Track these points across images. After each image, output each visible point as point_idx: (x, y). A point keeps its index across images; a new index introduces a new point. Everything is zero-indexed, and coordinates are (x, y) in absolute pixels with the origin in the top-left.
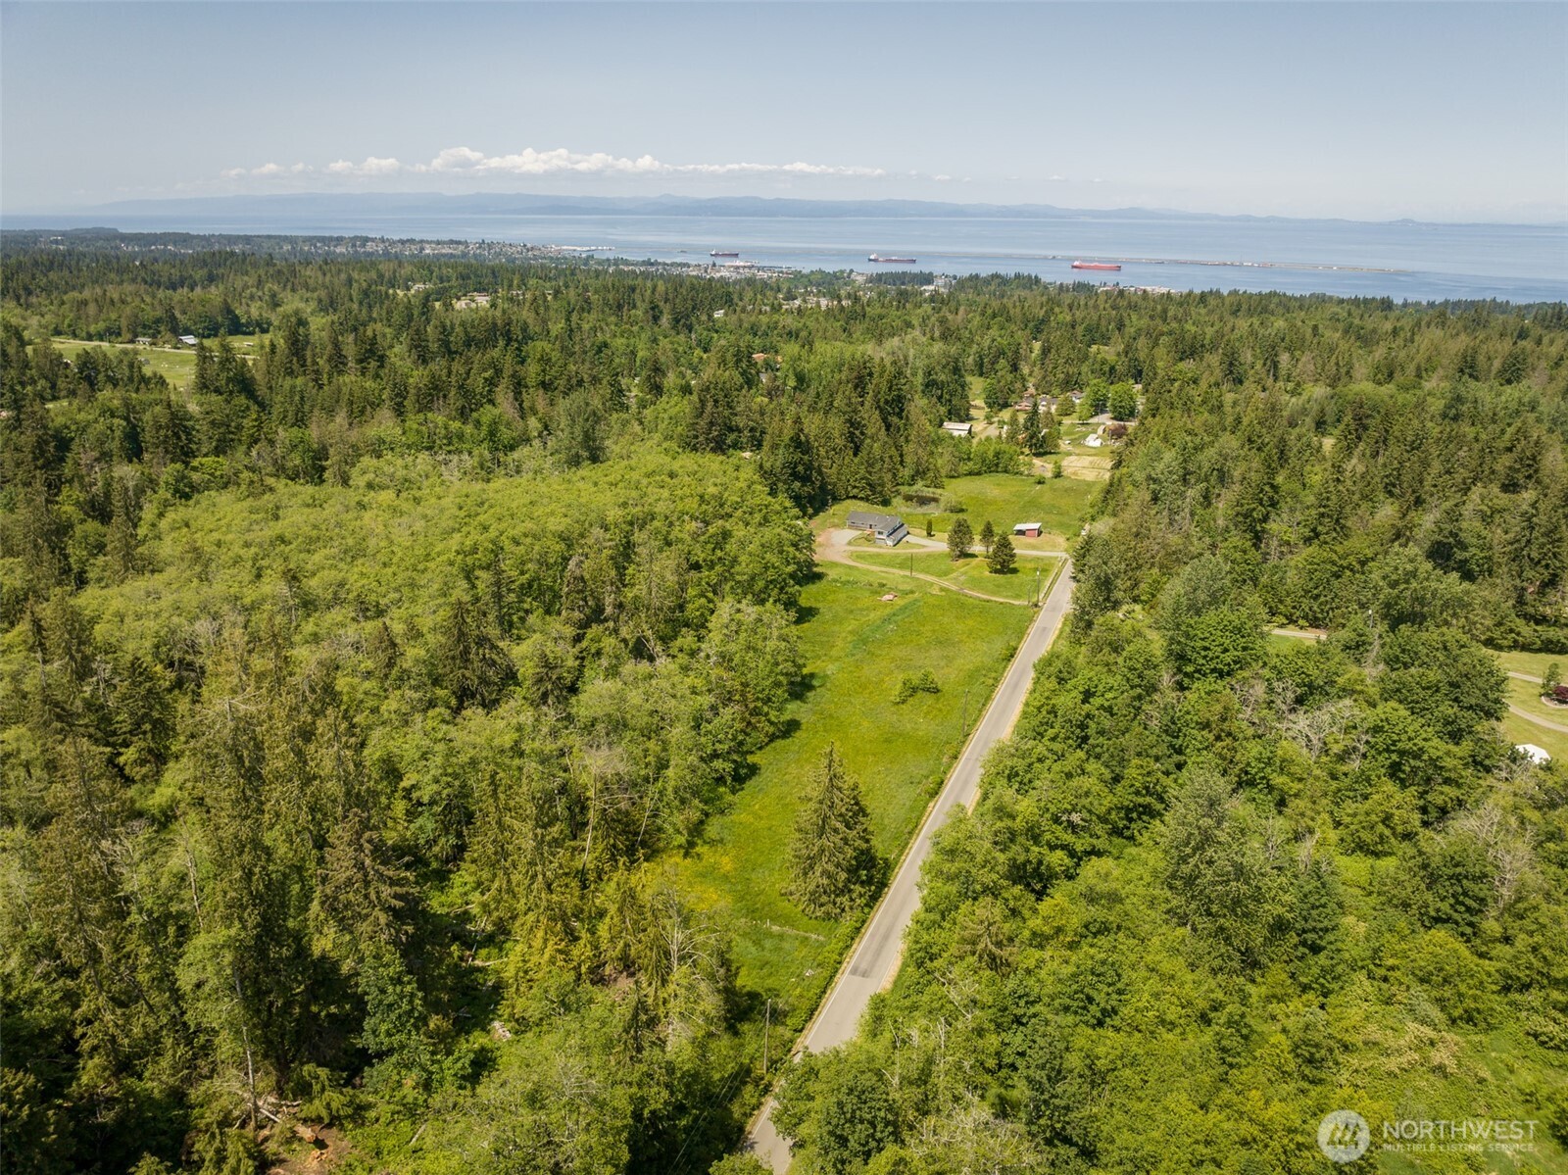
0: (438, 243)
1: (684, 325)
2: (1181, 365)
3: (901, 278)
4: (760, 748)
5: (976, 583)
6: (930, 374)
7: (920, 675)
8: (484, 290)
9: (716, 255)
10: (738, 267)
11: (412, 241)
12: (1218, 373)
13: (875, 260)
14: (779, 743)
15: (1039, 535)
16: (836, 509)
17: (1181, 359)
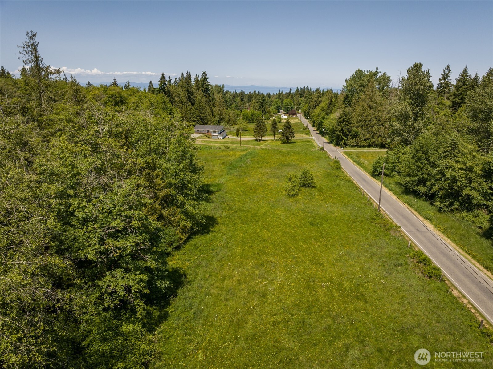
4: (178, 248)
7: (299, 174)
14: (199, 240)
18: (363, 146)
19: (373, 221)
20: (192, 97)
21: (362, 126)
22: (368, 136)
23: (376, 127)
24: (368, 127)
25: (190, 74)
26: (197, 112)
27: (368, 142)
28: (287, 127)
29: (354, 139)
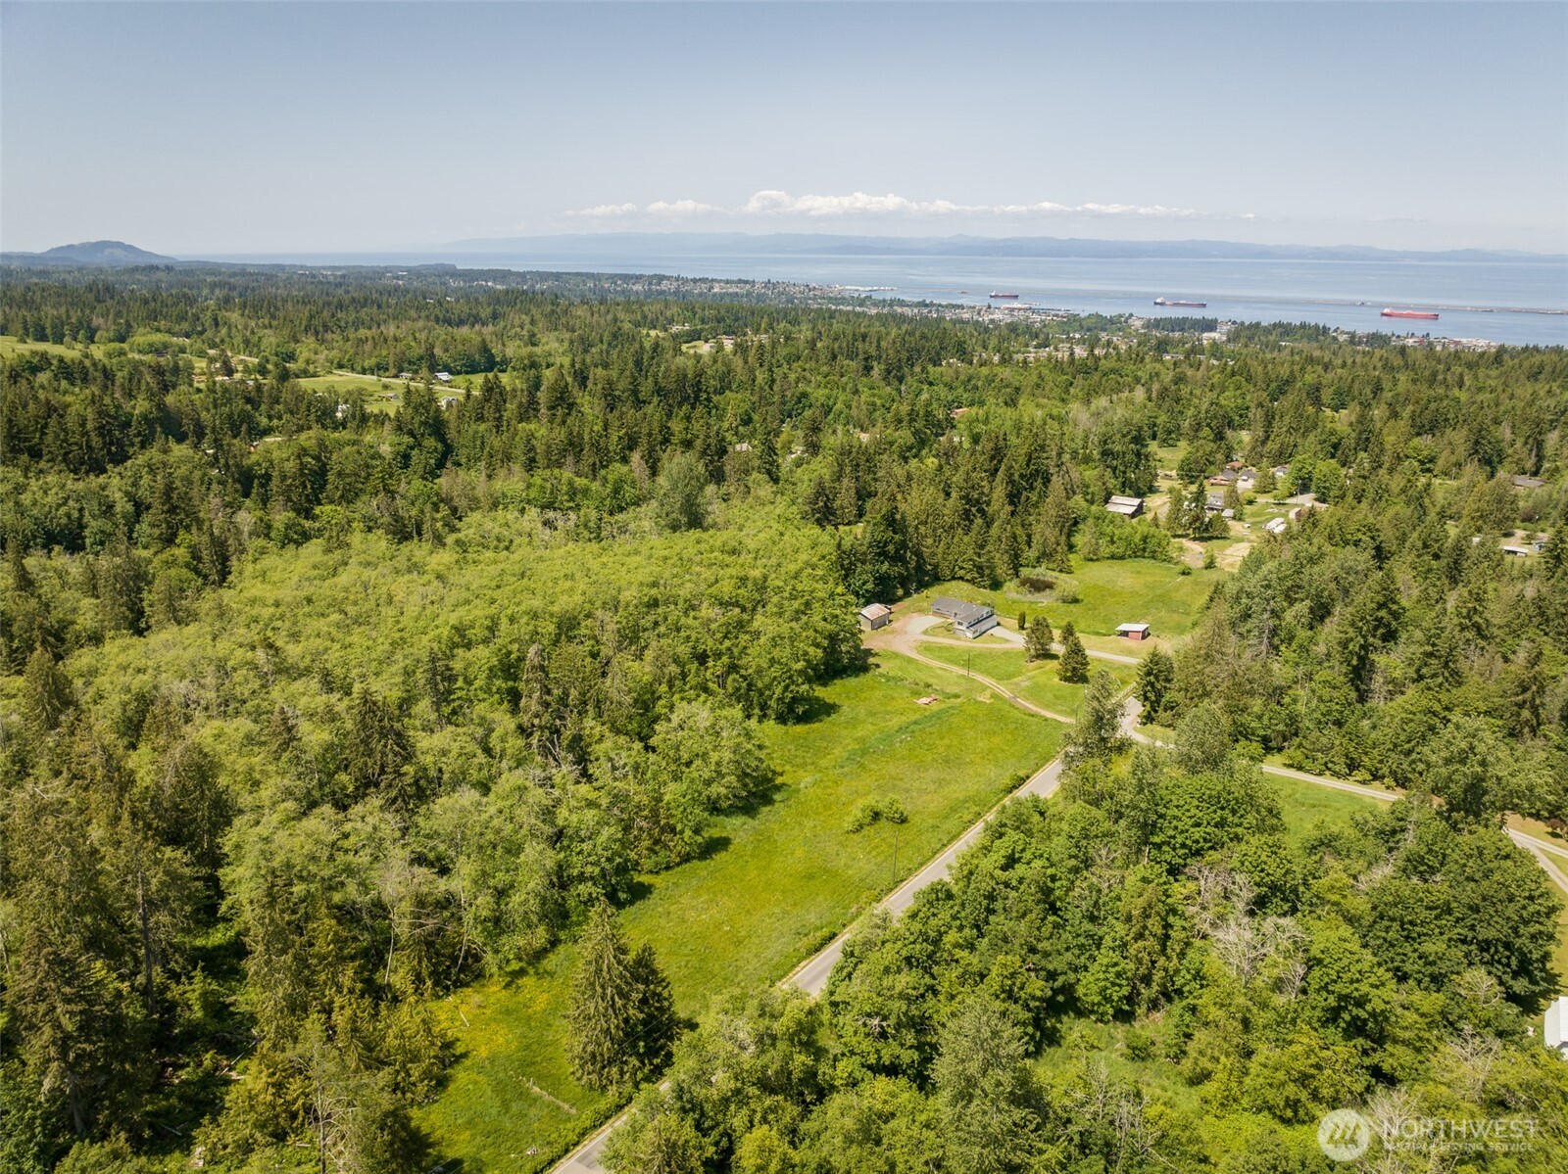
0: (727, 282)
1: (895, 376)
2: (1416, 441)
3: (1180, 324)
4: (667, 869)
5: (1035, 692)
6: (1105, 442)
7: (888, 802)
8: (734, 333)
9: (996, 296)
10: (1012, 310)
11: (704, 280)
12: (1462, 451)
13: (1161, 304)
14: (694, 864)
15: (1144, 638)
16: (934, 592)
17: (1419, 434)
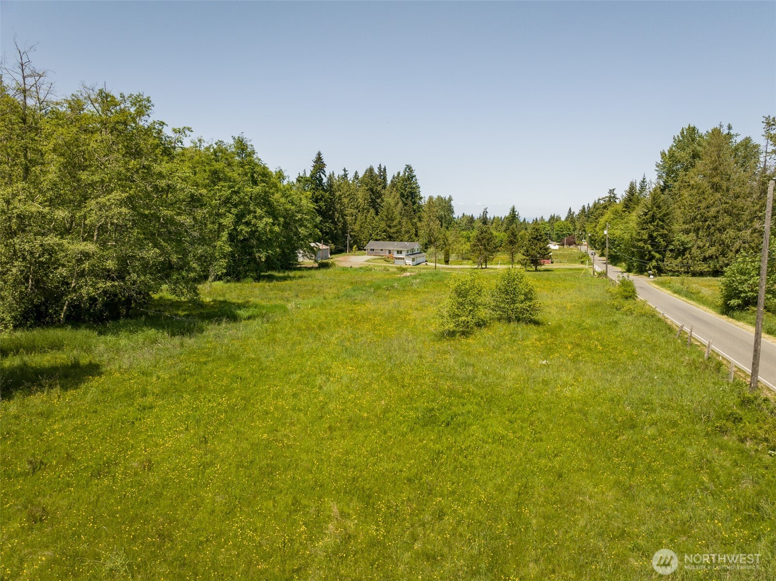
18: (702, 274)
19: (729, 424)
20: (379, 201)
21: (697, 230)
22: (712, 251)
23: (731, 232)
24: (712, 231)
25: (385, 169)
26: (383, 225)
27: (712, 264)
28: (535, 238)
29: (680, 259)
